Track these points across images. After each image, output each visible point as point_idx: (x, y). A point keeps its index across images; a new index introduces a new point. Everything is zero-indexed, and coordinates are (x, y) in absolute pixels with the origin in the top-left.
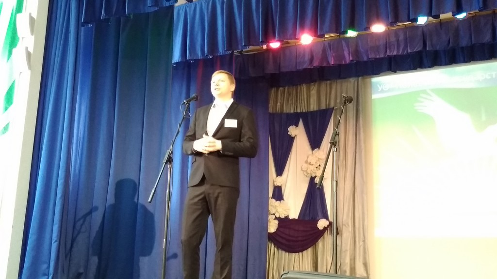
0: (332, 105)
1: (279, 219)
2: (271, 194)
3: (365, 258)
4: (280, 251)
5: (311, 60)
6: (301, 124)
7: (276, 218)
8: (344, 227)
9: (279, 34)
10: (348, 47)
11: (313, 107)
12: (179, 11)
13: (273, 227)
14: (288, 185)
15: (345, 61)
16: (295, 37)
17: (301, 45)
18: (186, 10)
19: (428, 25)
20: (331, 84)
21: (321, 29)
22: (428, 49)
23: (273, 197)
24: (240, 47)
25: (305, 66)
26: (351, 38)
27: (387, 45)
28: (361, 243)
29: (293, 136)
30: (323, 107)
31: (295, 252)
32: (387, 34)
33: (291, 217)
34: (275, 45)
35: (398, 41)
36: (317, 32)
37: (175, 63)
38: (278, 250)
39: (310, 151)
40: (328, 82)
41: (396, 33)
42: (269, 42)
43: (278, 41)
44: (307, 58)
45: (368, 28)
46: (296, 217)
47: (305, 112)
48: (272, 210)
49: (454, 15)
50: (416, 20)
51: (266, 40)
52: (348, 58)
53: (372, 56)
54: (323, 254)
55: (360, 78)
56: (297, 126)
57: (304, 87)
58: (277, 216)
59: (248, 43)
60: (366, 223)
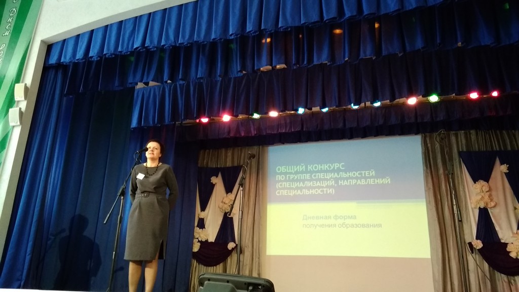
0: (242, 163)
1: (201, 242)
2: (196, 224)
3: (259, 270)
4: (200, 265)
5: (229, 132)
6: (220, 175)
7: (199, 241)
8: (246, 248)
9: (208, 114)
10: (254, 125)
11: (229, 164)
12: (138, 92)
13: (196, 248)
14: (209, 218)
15: (252, 135)
16: (219, 115)
17: (223, 121)
18: (143, 92)
19: (304, 114)
20: (241, 150)
21: (236, 112)
22: (304, 130)
23: (198, 226)
24: (180, 120)
25: (224, 137)
26: (255, 119)
27: (279, 126)
28: (257, 259)
29: (214, 183)
30: (236, 164)
31: (211, 266)
32: (279, 118)
33: (210, 241)
34: (205, 120)
35: (286, 123)
36: (234, 114)
37: (133, 128)
38: (199, 264)
39: (226, 195)
40: (240, 148)
41: (285, 118)
42: (201, 118)
43: (207, 117)
44: (226, 131)
45: (267, 113)
46: (214, 241)
47: (223, 168)
48: (196, 235)
49: (320, 109)
50: (297, 110)
51: (199, 116)
52: (253, 132)
53: (269, 132)
54: (231, 268)
55: (261, 147)
56: (217, 177)
57: (223, 151)
58: (200, 240)
59: (186, 118)
60: (261, 246)
